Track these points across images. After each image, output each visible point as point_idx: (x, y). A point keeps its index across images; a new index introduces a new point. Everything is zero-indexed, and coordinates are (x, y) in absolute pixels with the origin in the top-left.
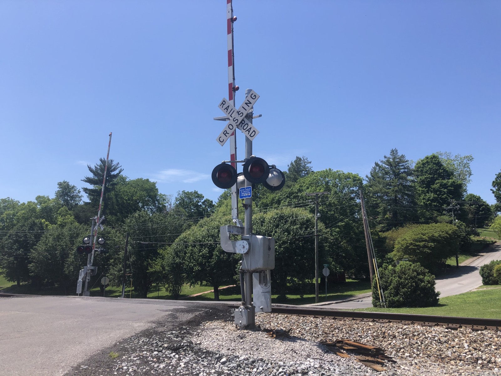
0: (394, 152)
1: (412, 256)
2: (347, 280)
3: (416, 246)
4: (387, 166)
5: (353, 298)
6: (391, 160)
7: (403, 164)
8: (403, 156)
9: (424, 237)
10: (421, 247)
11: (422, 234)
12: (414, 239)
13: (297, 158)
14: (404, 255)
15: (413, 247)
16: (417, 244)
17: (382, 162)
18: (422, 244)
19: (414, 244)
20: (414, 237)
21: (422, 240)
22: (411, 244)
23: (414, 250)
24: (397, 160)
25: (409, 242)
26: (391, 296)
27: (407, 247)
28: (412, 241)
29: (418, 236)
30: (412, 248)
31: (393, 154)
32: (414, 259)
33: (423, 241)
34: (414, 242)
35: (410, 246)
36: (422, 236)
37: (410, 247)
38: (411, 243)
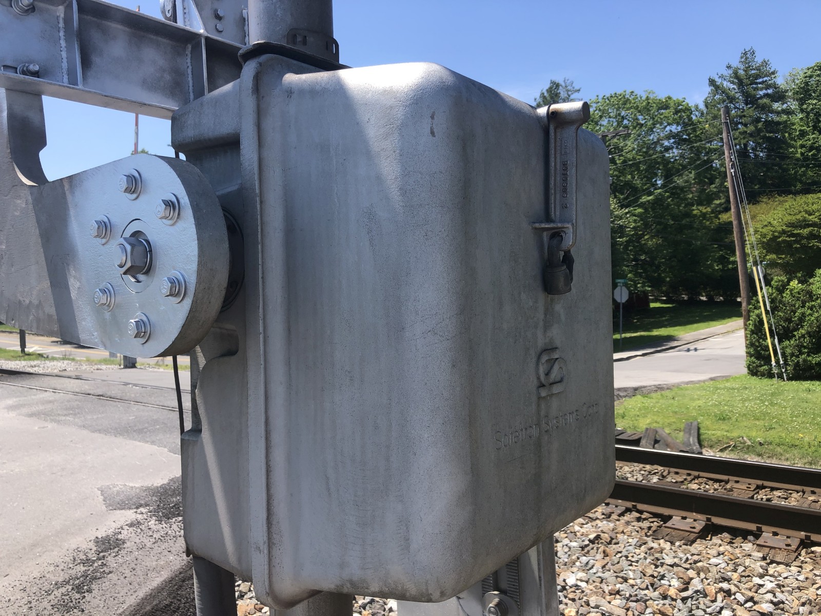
0: (747, 56)
1: (783, 256)
2: (652, 305)
3: (793, 235)
4: (732, 86)
5: (675, 344)
6: (741, 72)
7: (765, 79)
8: (765, 63)
9: (811, 217)
10: (803, 238)
11: (806, 212)
12: (790, 223)
13: (553, 83)
14: (766, 255)
15: (788, 239)
16: (795, 232)
17: (722, 77)
18: (806, 231)
19: (788, 232)
20: (788, 218)
21: (804, 224)
22: (784, 232)
23: (789, 244)
24: (753, 72)
25: (779, 229)
26: (801, 353)
27: (774, 238)
28: (784, 228)
29: (799, 217)
30: (784, 241)
31: (746, 59)
32: (788, 263)
33: (809, 226)
34: (789, 229)
35: (779, 237)
36: (807, 215)
37: (780, 239)
38: (783, 230)
